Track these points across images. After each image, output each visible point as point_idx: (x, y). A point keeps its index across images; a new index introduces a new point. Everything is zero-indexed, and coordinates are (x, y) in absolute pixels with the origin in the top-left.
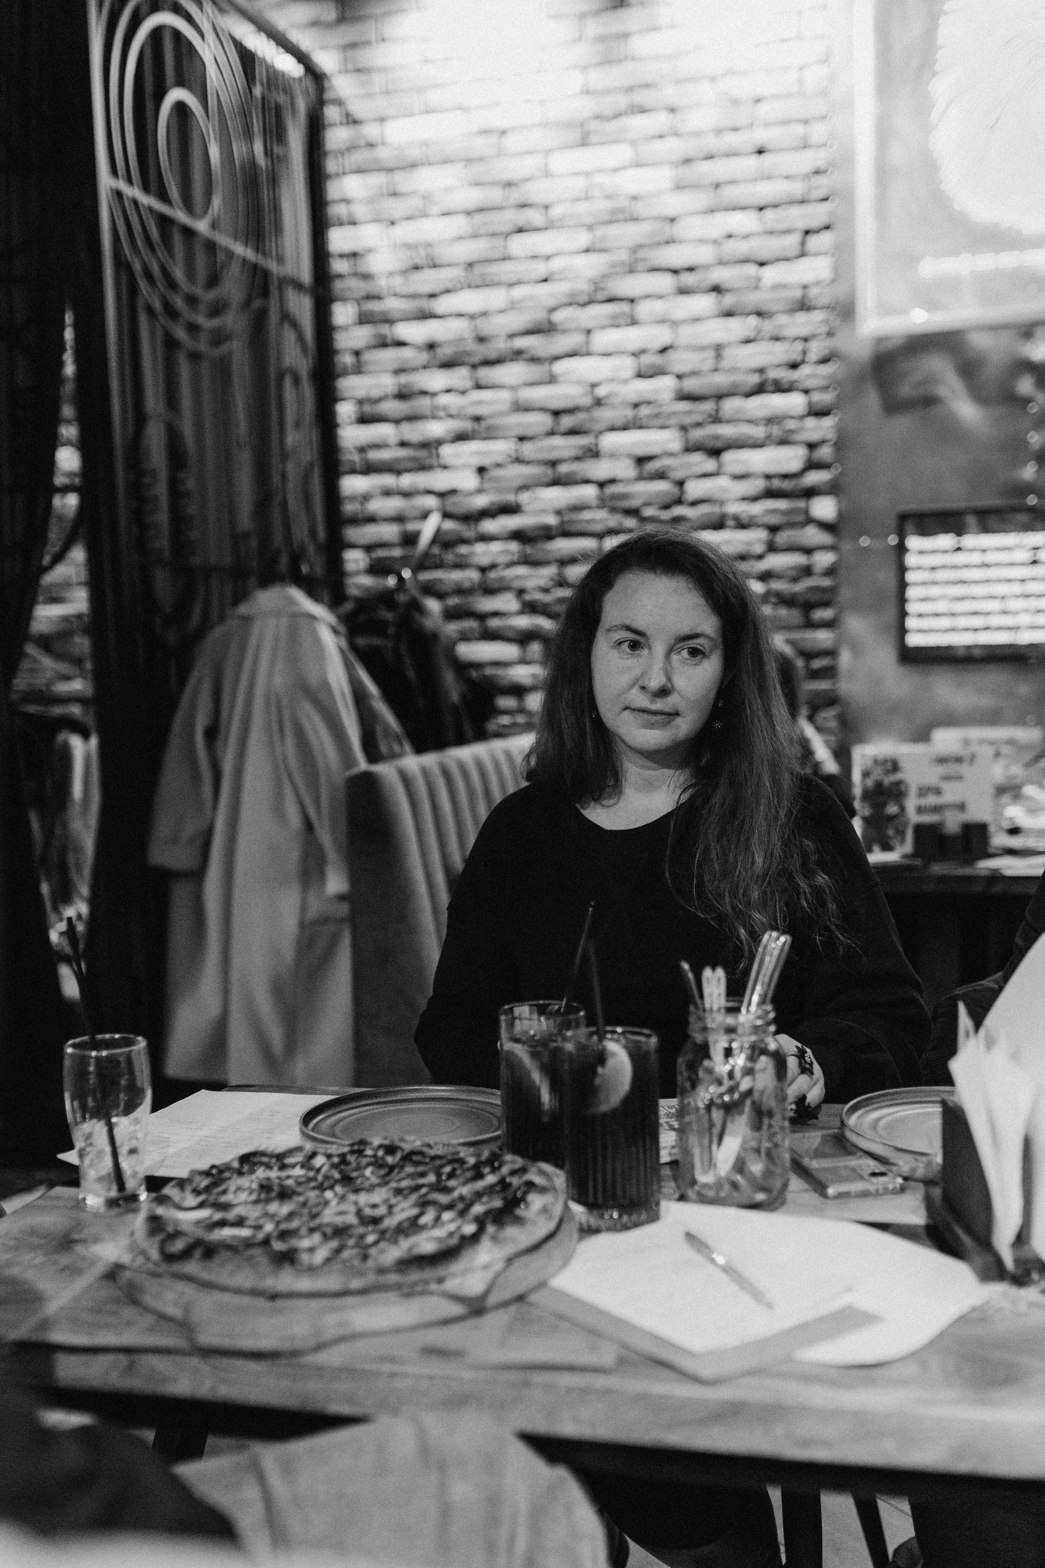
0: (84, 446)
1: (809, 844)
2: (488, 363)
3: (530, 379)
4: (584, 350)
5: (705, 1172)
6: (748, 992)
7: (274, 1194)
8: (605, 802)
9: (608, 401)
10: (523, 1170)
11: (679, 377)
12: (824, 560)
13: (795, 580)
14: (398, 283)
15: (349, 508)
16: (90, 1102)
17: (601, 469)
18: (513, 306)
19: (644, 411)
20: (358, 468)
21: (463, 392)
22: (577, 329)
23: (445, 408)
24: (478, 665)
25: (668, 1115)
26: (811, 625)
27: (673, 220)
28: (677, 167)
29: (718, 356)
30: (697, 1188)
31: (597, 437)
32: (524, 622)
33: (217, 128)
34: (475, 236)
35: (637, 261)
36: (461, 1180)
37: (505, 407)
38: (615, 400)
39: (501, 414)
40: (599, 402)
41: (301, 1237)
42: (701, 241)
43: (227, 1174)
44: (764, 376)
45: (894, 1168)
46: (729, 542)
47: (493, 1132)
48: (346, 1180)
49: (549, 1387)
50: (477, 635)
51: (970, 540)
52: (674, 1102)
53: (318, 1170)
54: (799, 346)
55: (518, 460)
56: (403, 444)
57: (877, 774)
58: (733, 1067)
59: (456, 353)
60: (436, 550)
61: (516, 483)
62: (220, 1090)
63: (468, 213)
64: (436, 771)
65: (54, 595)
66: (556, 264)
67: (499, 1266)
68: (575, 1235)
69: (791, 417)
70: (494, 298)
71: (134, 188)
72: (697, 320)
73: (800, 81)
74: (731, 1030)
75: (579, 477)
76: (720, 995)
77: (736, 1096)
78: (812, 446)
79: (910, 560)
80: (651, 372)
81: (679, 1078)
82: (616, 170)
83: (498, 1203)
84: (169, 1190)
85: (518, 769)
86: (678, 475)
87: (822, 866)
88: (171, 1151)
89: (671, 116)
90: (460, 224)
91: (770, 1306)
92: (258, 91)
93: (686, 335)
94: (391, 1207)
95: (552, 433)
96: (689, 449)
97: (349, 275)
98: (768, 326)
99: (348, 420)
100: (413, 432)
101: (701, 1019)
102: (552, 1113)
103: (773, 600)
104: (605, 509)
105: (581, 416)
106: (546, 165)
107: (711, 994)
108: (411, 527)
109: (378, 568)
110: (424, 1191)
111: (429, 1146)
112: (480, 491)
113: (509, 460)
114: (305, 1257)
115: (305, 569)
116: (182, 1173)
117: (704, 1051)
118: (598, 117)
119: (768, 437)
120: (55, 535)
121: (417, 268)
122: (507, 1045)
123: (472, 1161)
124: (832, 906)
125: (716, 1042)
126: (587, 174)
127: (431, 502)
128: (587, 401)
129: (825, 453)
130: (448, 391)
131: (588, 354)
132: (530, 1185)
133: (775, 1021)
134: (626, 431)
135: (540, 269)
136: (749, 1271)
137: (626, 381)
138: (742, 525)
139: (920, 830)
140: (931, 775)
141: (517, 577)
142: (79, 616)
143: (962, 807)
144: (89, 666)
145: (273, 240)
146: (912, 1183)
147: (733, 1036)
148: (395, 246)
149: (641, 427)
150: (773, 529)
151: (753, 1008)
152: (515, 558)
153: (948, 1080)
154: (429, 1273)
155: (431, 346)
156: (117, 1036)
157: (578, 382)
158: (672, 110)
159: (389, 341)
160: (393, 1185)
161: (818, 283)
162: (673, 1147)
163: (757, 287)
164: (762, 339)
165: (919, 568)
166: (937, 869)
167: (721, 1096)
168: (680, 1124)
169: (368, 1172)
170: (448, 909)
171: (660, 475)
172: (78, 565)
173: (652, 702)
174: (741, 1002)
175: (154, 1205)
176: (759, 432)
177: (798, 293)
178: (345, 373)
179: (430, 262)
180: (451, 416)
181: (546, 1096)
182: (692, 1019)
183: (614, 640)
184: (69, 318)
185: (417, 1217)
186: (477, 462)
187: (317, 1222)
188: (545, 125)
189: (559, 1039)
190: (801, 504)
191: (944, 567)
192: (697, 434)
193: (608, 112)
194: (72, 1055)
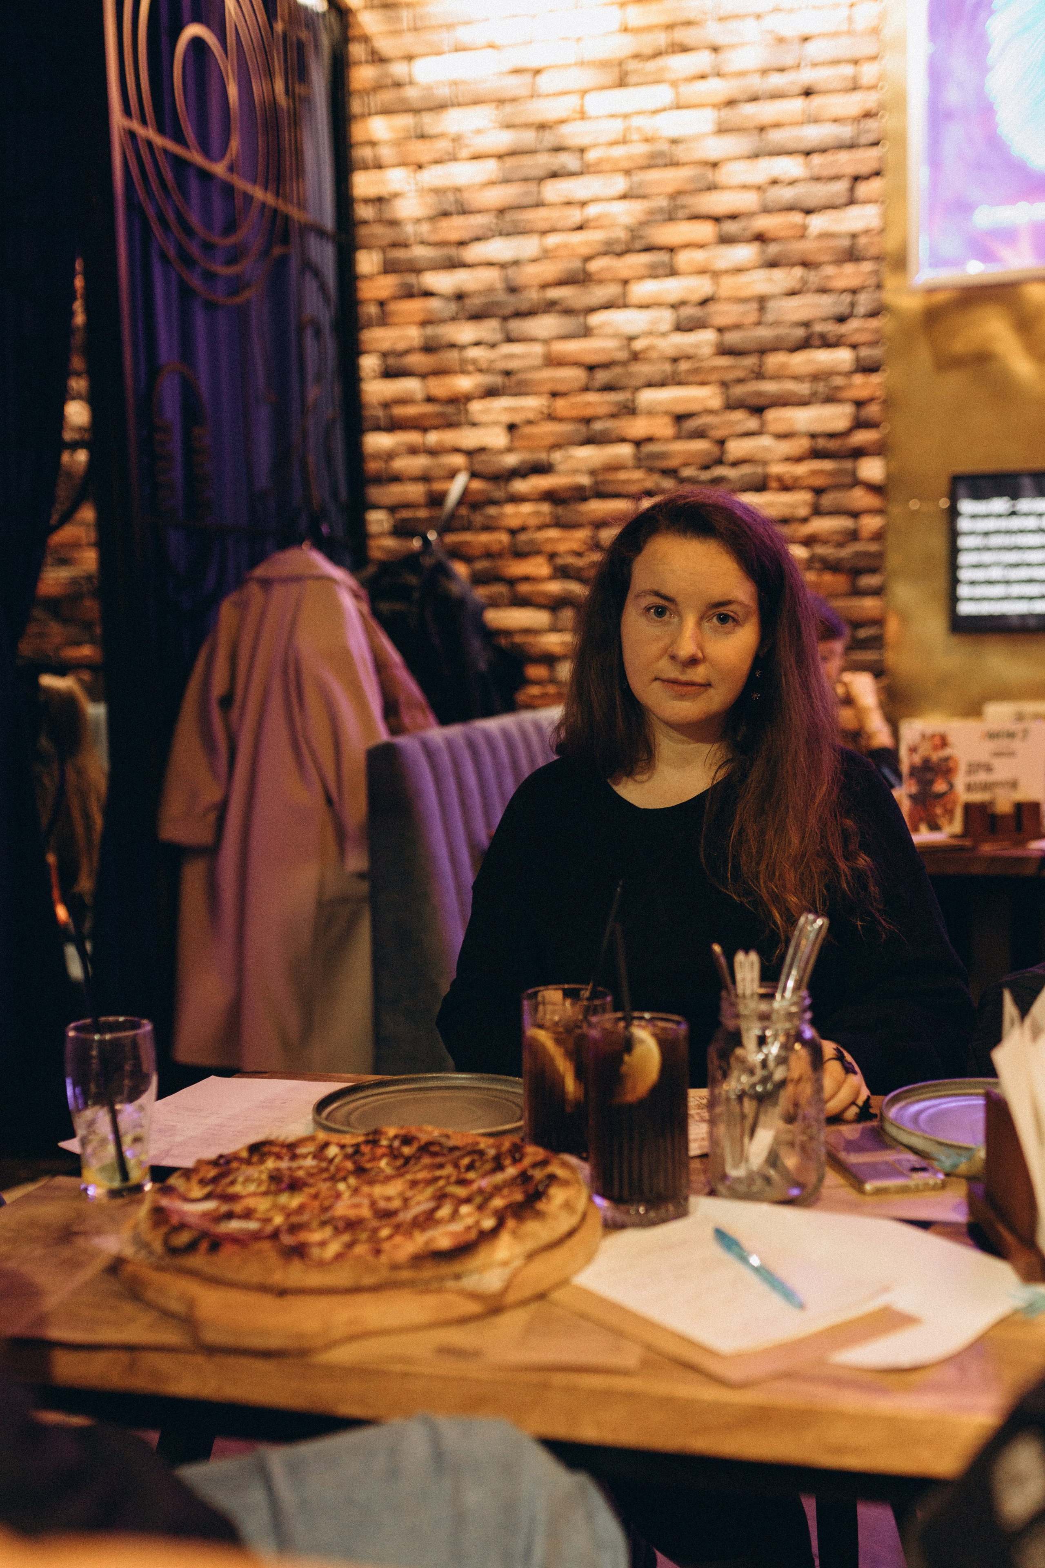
0: (93, 400)
1: (849, 823)
2: (519, 314)
3: (562, 331)
4: (621, 302)
5: (736, 1166)
6: (783, 977)
7: (284, 1185)
8: (638, 778)
9: (647, 356)
10: (544, 1163)
11: (720, 330)
12: (871, 523)
13: (840, 545)
14: (425, 228)
15: (373, 466)
16: (93, 1088)
17: (638, 427)
18: (546, 255)
19: (684, 366)
20: (382, 424)
21: (493, 346)
22: (613, 280)
23: (474, 362)
24: (508, 633)
25: (699, 1107)
26: (857, 592)
27: (715, 165)
28: (719, 109)
29: (762, 309)
30: (728, 1183)
31: (633, 393)
32: (555, 587)
33: (236, 67)
34: (506, 181)
35: (676, 208)
36: (481, 1171)
37: (538, 361)
38: (654, 355)
39: (534, 368)
40: (635, 357)
41: (311, 1231)
42: (745, 187)
43: (235, 1165)
44: (810, 331)
45: (935, 1164)
46: (771, 505)
47: (516, 1121)
48: (360, 1171)
49: (570, 1390)
50: (506, 601)
51: (1025, 504)
52: (704, 1092)
53: (331, 1161)
54: (847, 298)
55: (551, 417)
56: (430, 399)
57: (925, 750)
58: (767, 1055)
59: (486, 304)
60: (463, 511)
61: (551, 440)
62: (229, 1076)
63: (500, 157)
64: (461, 742)
65: (63, 556)
66: (592, 210)
67: (518, 1263)
68: (600, 1230)
69: (839, 374)
70: (528, 246)
71: (148, 129)
72: (739, 270)
73: (850, 19)
74: (765, 1017)
75: (614, 436)
76: (752, 980)
77: (769, 1086)
78: (859, 404)
79: (963, 524)
80: (691, 325)
81: (710, 1067)
82: (655, 112)
83: (519, 1197)
84: (174, 1181)
85: (548, 742)
86: (719, 434)
87: (865, 847)
88: (178, 1139)
89: (713, 56)
90: (490, 168)
91: (801, 1306)
92: (279, 27)
93: (728, 286)
94: (406, 1201)
95: (586, 389)
96: (731, 406)
97: (374, 222)
98: (814, 278)
99: (372, 374)
100: (440, 387)
101: (734, 1005)
102: (578, 1104)
103: (817, 565)
104: (642, 470)
105: (617, 371)
106: (582, 106)
107: (744, 980)
108: (438, 486)
109: (402, 530)
110: (441, 1183)
111: (448, 1136)
112: (509, 450)
113: (540, 416)
114: (315, 1252)
115: (325, 529)
116: (188, 1163)
117: (736, 1039)
118: (637, 56)
119: (814, 394)
120: (63, 492)
121: (446, 214)
122: (532, 1032)
123: (492, 1152)
124: (873, 889)
125: (748, 1030)
126: (626, 116)
127: (458, 460)
128: (623, 355)
129: (873, 410)
130: (477, 344)
131: (626, 306)
132: (552, 1178)
133: (811, 1007)
134: (664, 388)
135: (576, 216)
136: (782, 1272)
137: (664, 335)
138: (786, 487)
139: (969, 808)
140: (982, 751)
141: (549, 540)
142: (89, 578)
143: (1014, 785)
144: (98, 630)
145: (294, 184)
146: (954, 1179)
147: (766, 1023)
148: (422, 191)
149: (680, 383)
150: (818, 491)
151: (788, 994)
152: (548, 520)
153: (991, 1071)
154: (446, 1269)
155: (460, 297)
156: (121, 1019)
157: (615, 336)
158: (715, 49)
159: (415, 290)
160: (409, 1177)
161: (867, 232)
162: (703, 1139)
163: (802, 237)
164: (807, 291)
165: (972, 533)
166: (987, 848)
167: (753, 1086)
168: (711, 1116)
169: (383, 1163)
170: (473, 888)
171: (700, 434)
172: (88, 525)
173: (683, 672)
174: (776, 988)
175: (158, 1196)
176: (804, 389)
177: (846, 243)
178: (369, 325)
179: (460, 209)
180: (481, 371)
181: (570, 1085)
182: (724, 1005)
183: (643, 606)
184: (79, 266)
185: (434, 1210)
186: (507, 418)
187: (328, 1215)
188: (582, 64)
189: (585, 1025)
190: (848, 465)
191: (998, 532)
192: (738, 391)
193: (648, 51)
194: (73, 1038)
